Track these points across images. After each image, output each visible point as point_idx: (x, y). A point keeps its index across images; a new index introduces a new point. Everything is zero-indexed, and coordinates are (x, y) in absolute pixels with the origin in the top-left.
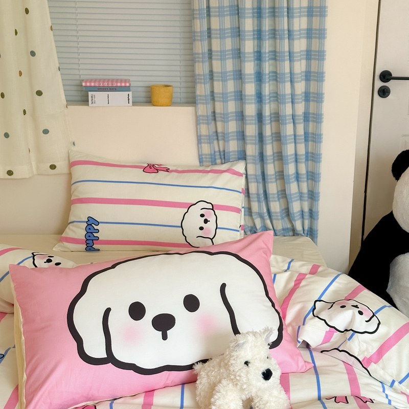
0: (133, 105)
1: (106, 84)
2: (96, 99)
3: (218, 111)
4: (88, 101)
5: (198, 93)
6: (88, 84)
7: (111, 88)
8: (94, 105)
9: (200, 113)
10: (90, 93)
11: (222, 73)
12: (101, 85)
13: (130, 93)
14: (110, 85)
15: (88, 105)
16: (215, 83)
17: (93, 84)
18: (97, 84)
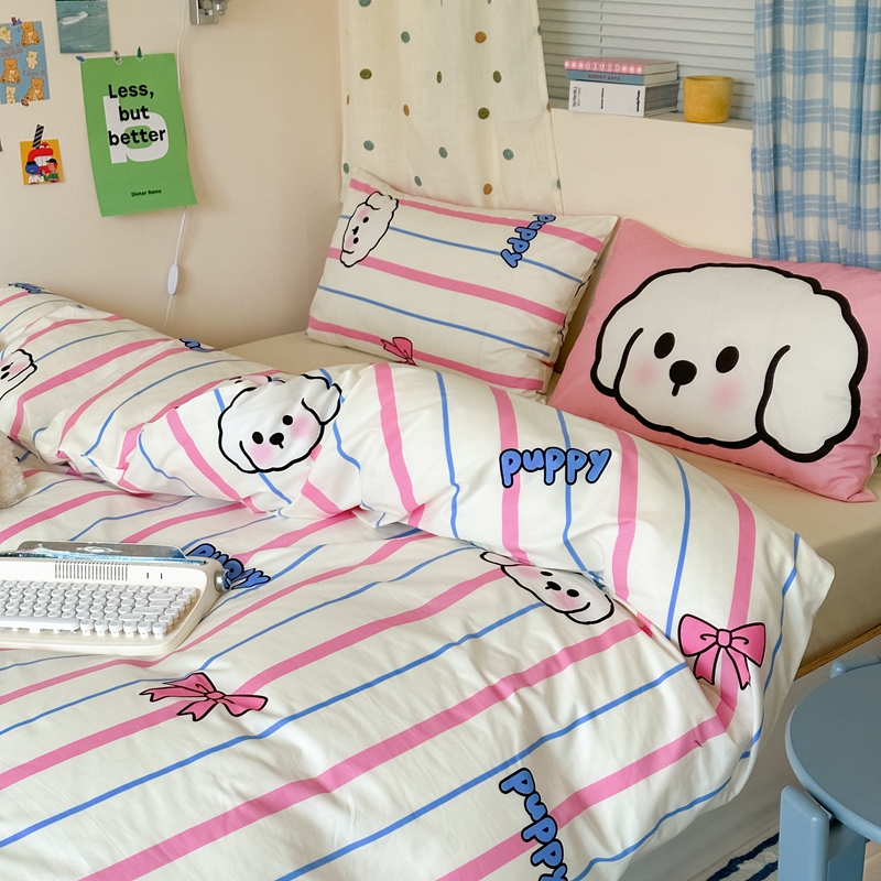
1: (602, 67)
2: (582, 97)
4: (568, 99)
6: (574, 65)
7: (612, 75)
8: (576, 108)
10: (573, 84)
12: (595, 69)
13: (643, 89)
14: (610, 70)
15: (567, 108)
17: (581, 66)
18: (588, 68)
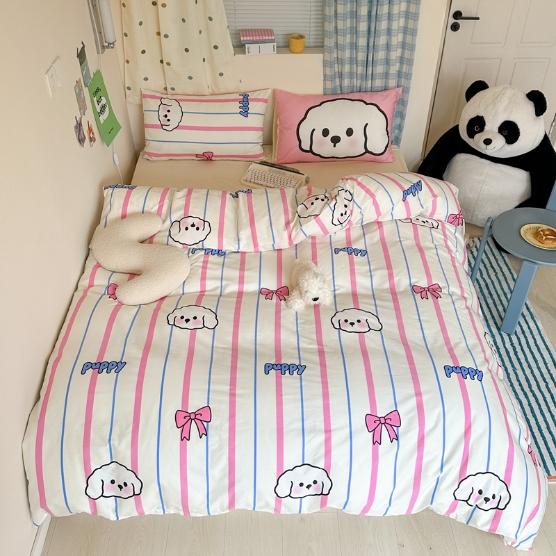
0: (277, 53)
1: (258, 38)
2: (251, 50)
3: (339, 57)
4: (245, 51)
5: (325, 44)
6: (245, 39)
7: (262, 41)
8: (250, 54)
9: (325, 59)
10: (246, 45)
11: (343, 30)
12: (255, 39)
13: (275, 44)
14: (261, 39)
15: (246, 54)
16: (339, 37)
17: (248, 38)
18: (251, 38)
